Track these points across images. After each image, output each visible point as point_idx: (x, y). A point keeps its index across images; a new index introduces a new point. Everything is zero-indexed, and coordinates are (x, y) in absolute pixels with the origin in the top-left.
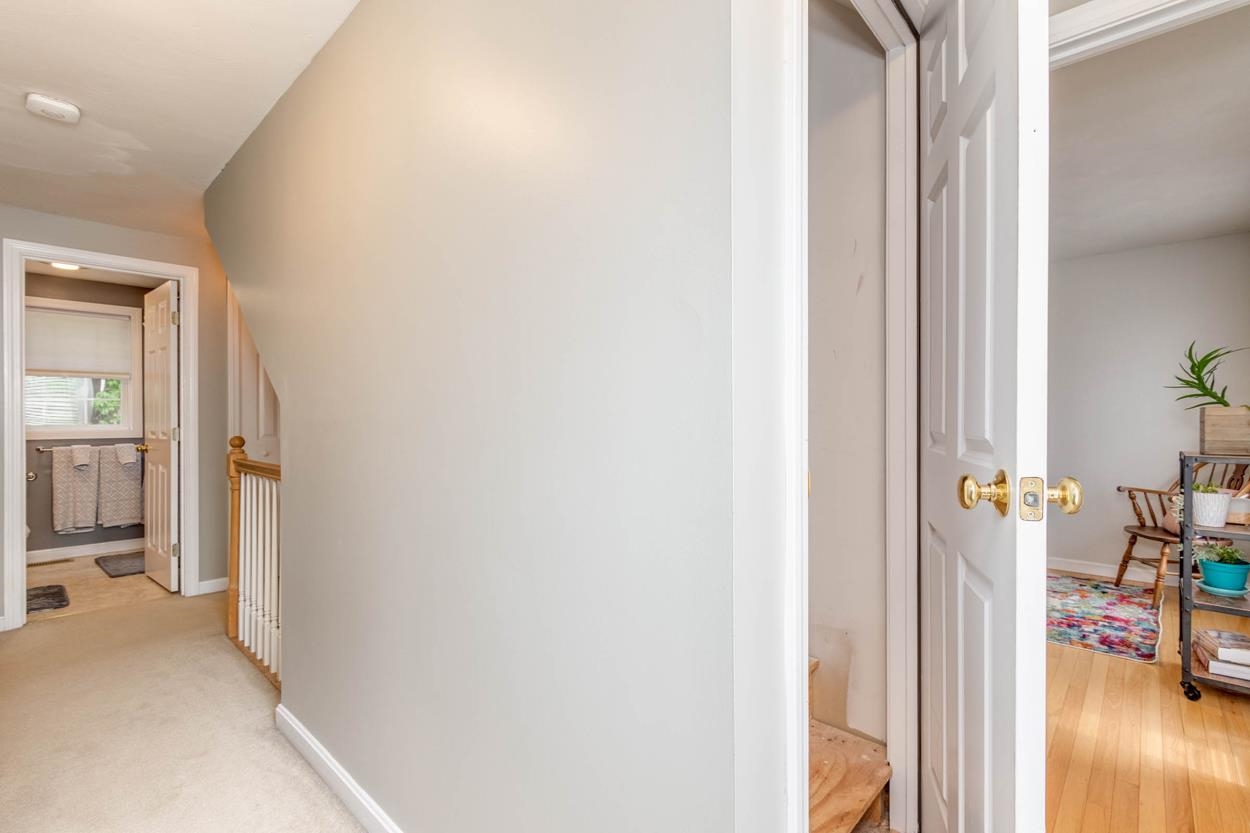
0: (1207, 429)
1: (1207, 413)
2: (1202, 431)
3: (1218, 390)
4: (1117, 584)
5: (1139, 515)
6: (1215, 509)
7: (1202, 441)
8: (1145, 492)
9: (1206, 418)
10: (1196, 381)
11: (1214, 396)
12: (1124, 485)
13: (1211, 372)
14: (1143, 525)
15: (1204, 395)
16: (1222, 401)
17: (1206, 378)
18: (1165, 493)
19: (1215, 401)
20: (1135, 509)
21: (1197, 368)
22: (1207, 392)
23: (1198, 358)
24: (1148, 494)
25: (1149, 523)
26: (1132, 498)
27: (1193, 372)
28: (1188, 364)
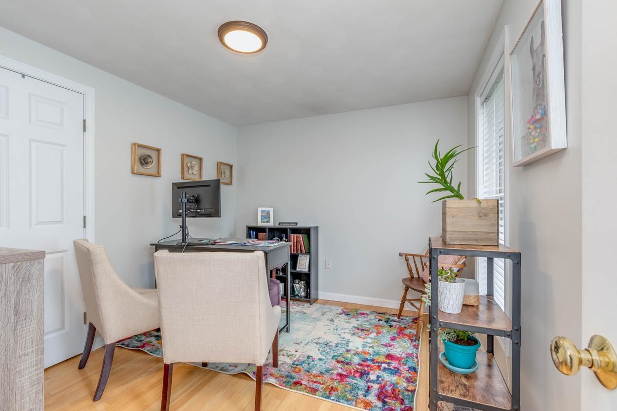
0: (448, 220)
1: (447, 206)
2: (444, 220)
3: (455, 185)
4: (399, 316)
5: (410, 271)
6: (455, 297)
7: (444, 230)
8: (414, 256)
9: (447, 210)
10: (440, 178)
11: (452, 190)
12: (403, 252)
13: (449, 170)
14: (412, 278)
15: (445, 189)
16: (459, 196)
17: (446, 174)
18: (423, 256)
19: (453, 194)
20: (408, 267)
21: (441, 165)
22: (447, 187)
23: (442, 156)
24: (415, 257)
25: (415, 276)
26: (407, 260)
27: (438, 169)
28: (434, 163)
